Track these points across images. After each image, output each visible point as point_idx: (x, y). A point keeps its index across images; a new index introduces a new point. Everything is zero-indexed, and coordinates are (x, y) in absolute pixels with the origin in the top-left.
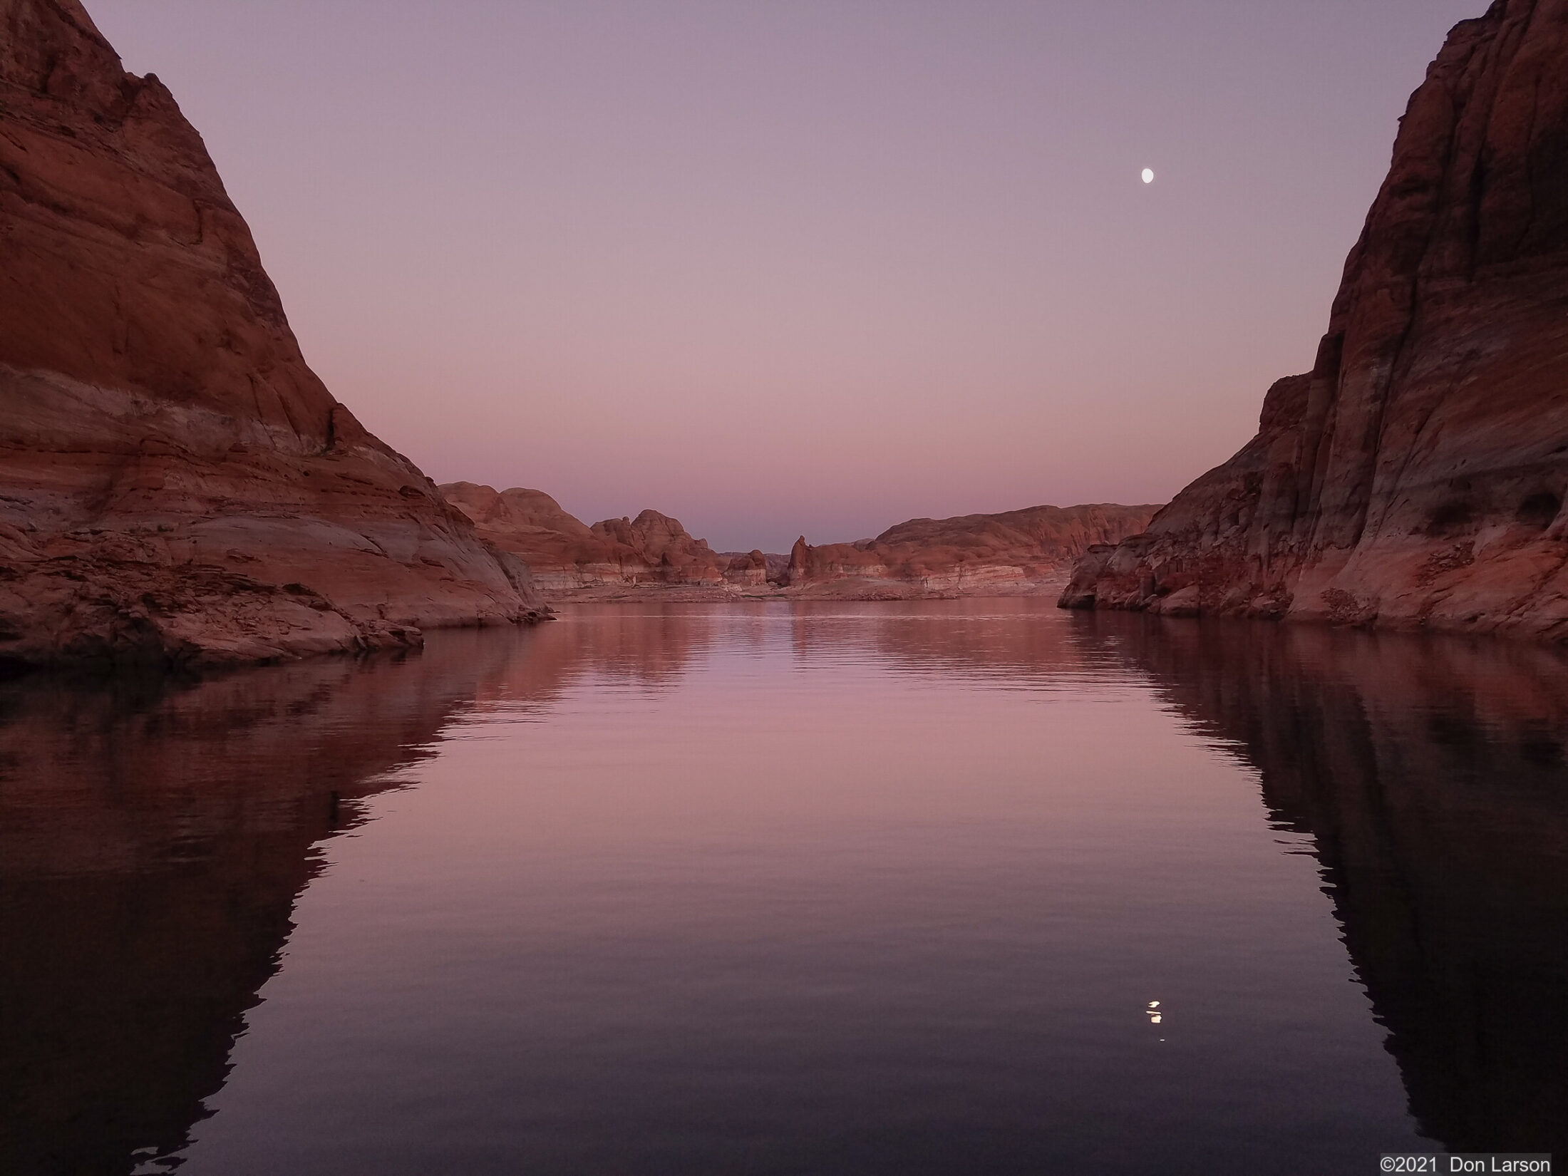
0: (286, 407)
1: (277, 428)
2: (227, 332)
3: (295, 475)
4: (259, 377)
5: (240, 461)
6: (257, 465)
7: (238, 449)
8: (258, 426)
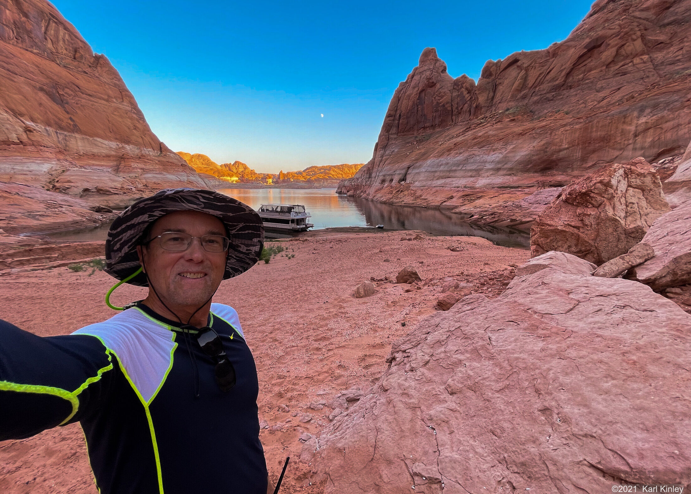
0: (151, 144)
1: (150, 149)
2: (134, 126)
3: (157, 162)
4: (143, 136)
5: (144, 159)
6: (148, 159)
8: (145, 149)
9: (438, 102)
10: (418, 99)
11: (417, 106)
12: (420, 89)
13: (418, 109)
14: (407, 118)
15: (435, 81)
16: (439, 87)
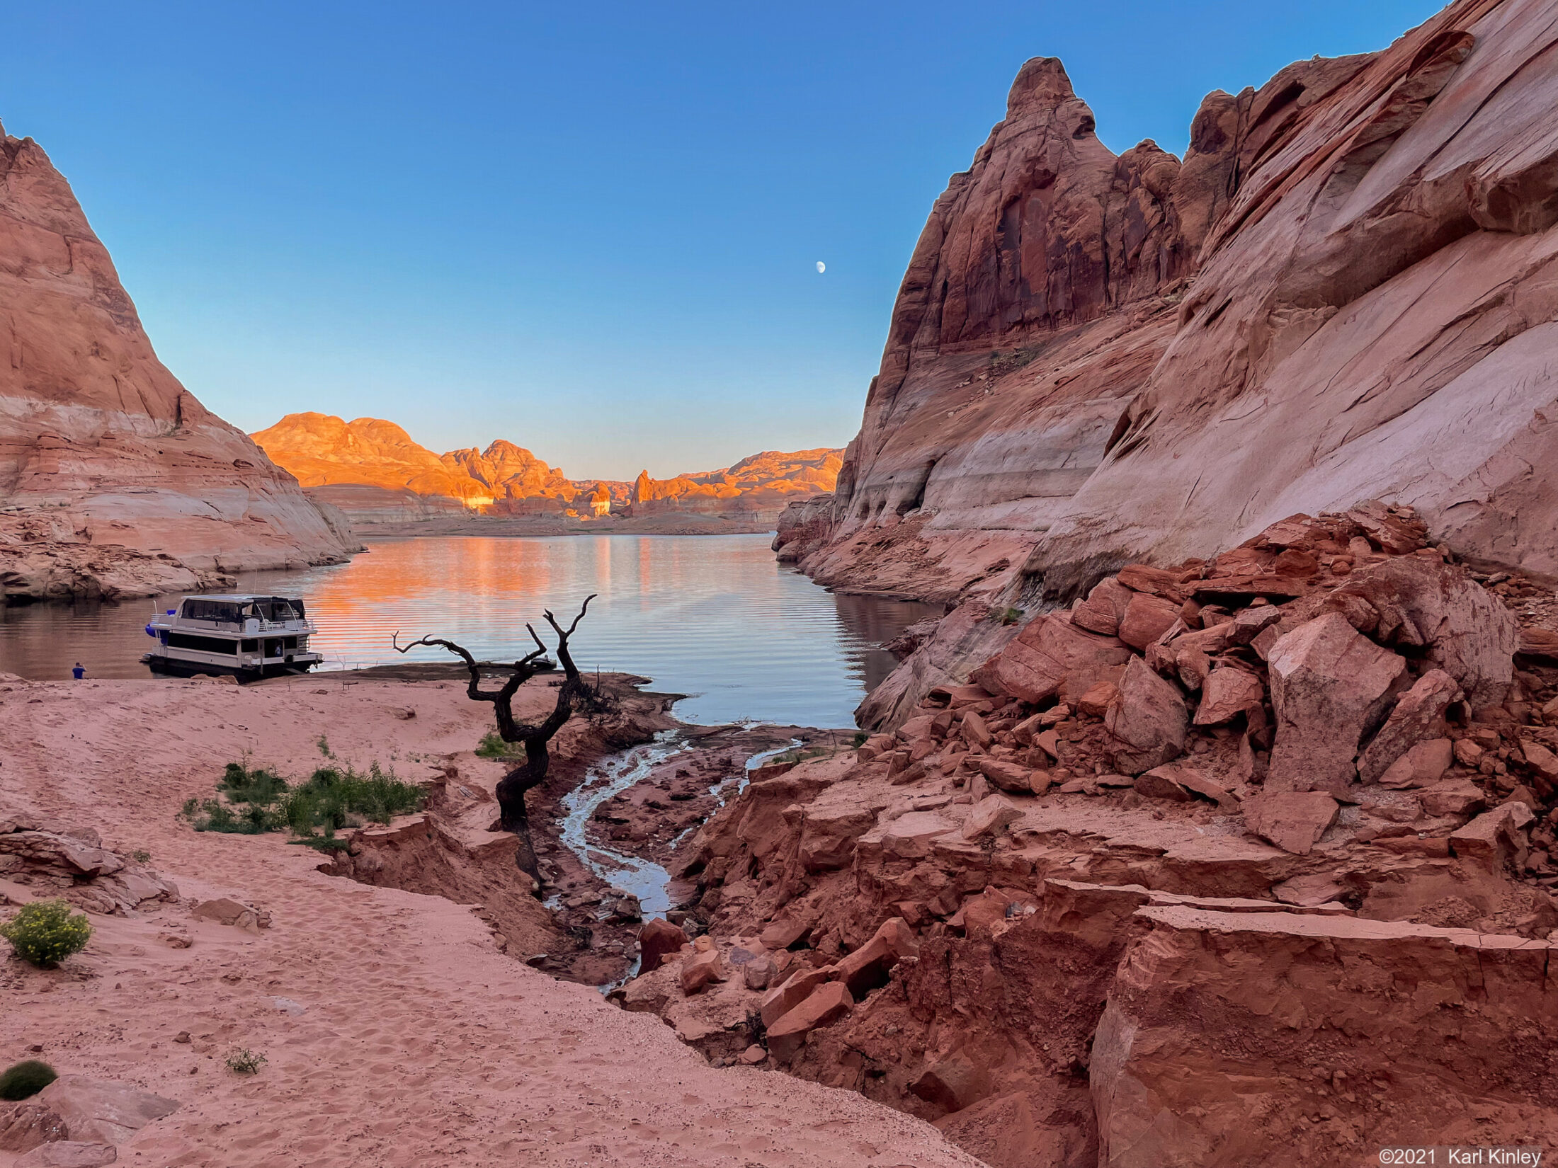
0: (143, 399)
1: (136, 416)
2: (96, 343)
4: (121, 377)
5: (110, 446)
6: (123, 448)
7: (108, 436)
8: (121, 415)
9: (1060, 238)
10: (1000, 229)
11: (998, 251)
12: (1005, 194)
13: (999, 260)
14: (968, 291)
15: (1053, 169)
16: (1065, 187)
